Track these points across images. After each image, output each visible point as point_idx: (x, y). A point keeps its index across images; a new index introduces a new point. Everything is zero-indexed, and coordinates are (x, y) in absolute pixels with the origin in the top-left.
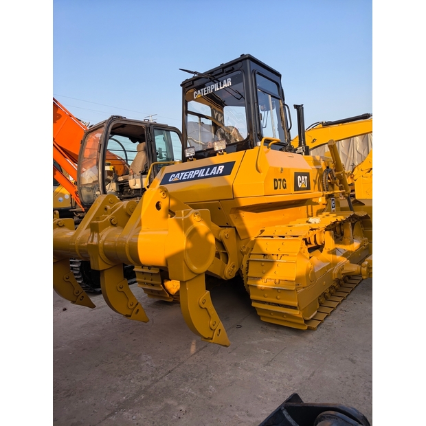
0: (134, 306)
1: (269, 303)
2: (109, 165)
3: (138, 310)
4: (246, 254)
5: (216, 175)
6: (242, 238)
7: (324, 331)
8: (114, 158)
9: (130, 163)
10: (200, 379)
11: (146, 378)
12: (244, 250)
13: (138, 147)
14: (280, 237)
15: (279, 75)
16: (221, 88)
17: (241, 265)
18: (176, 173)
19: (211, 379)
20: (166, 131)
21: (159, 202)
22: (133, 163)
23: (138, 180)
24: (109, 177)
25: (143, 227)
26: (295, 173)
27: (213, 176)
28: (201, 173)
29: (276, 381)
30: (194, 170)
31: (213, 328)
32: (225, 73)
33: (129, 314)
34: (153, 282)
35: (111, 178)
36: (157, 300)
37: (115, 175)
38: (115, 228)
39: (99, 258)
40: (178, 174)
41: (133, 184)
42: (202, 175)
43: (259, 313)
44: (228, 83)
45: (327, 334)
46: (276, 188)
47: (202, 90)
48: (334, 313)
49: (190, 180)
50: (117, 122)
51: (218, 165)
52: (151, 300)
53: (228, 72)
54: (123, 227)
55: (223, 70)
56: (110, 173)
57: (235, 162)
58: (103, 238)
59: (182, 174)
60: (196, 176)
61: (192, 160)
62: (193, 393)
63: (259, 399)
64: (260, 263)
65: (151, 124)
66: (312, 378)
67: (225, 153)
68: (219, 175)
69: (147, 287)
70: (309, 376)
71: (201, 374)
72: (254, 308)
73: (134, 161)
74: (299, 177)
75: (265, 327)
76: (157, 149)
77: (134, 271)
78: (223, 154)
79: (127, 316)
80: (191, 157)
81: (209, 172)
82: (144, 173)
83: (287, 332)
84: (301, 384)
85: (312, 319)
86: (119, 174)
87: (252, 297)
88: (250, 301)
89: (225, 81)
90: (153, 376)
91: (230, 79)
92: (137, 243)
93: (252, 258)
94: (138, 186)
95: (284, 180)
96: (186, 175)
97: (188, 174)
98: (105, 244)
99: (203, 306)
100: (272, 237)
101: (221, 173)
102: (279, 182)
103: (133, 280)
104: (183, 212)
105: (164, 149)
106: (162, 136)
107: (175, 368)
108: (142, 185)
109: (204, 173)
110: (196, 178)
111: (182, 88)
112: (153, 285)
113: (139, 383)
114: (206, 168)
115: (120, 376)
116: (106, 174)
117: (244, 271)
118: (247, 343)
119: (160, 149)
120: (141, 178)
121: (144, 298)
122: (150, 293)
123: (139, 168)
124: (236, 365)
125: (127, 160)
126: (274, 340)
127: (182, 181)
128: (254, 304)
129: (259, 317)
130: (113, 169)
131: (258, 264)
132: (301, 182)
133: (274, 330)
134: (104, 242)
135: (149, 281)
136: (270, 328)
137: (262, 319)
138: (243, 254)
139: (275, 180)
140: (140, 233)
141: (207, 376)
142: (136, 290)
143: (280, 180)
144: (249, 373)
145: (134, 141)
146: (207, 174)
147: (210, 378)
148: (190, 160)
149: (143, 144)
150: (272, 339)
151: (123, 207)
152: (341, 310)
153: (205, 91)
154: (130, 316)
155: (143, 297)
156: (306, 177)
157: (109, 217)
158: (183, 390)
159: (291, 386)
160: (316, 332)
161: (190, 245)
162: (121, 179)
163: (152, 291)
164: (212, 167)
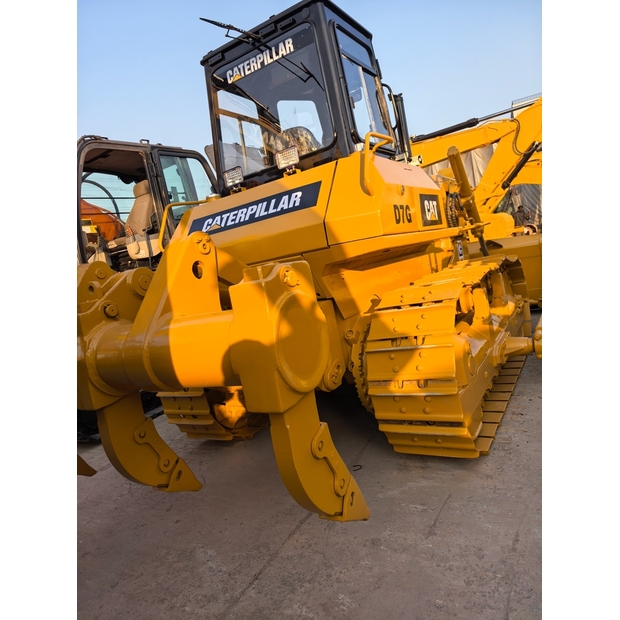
0: (171, 466)
1: (411, 423)
2: (88, 223)
3: (180, 473)
4: (356, 342)
5: (289, 210)
6: (345, 315)
7: (503, 453)
8: (97, 212)
9: (124, 218)
10: (316, 584)
11: (213, 598)
12: (351, 337)
13: (135, 190)
14: (411, 305)
15: (369, 36)
16: (275, 58)
17: (349, 363)
18: (213, 217)
19: (338, 580)
20: (180, 157)
21: (196, 263)
22: (130, 218)
23: (143, 244)
24: (91, 244)
25: (176, 313)
26: (421, 195)
27: (283, 212)
28: (260, 210)
29: (456, 564)
30: (246, 206)
31: (341, 493)
32: (280, 31)
33: (164, 482)
34: (195, 412)
35: (95, 246)
36: (203, 440)
37: (102, 239)
38: (115, 324)
39: (90, 386)
40: (218, 218)
41: (135, 251)
42: (263, 213)
43: (391, 441)
44: (287, 47)
45: (511, 460)
46: (398, 222)
47: (241, 66)
48: (504, 420)
49: (241, 224)
50: (93, 146)
51: (289, 193)
52: (194, 443)
53: (285, 29)
54: (132, 319)
55: (276, 27)
56: (92, 237)
57: (320, 182)
58: (94, 345)
59: (225, 216)
60: (252, 216)
61: (240, 190)
62: (311, 615)
63: (440, 607)
64: (387, 355)
65: (153, 147)
66: (519, 546)
67: (298, 171)
68: (295, 209)
69: (185, 422)
70: (511, 543)
71: (317, 573)
72: (383, 433)
73: (132, 214)
74: (426, 202)
75: (402, 461)
76: (169, 190)
77: (159, 398)
78: (294, 172)
79: (160, 487)
80: (236, 186)
81: (276, 207)
82: (152, 231)
83: (442, 466)
84: (504, 562)
85: (479, 436)
86: (108, 237)
87: (379, 415)
88: (376, 422)
89: (281, 45)
90: (225, 591)
91: (290, 40)
92: (167, 348)
93: (370, 347)
94: (144, 254)
95: (407, 207)
96: (231, 217)
97: (236, 215)
98: (99, 356)
99: (320, 455)
100: (399, 308)
101: (297, 204)
102: (401, 211)
103: (157, 411)
104: (259, 269)
105: (180, 189)
106: (175, 167)
107: (265, 567)
108: (150, 252)
109: (267, 209)
110: (253, 219)
111: (203, 67)
112: (195, 417)
113: (203, 611)
114: (268, 200)
115: (162, 601)
116: (86, 238)
117: (356, 372)
118: (380, 496)
119: (174, 189)
120: (148, 240)
121: (181, 440)
122: (191, 431)
123: (142, 222)
124: (375, 542)
125: (118, 213)
126: (424, 483)
127: (227, 228)
128: (383, 428)
129: (392, 446)
130: (97, 229)
131: (384, 358)
132: (429, 210)
133: (418, 464)
134: (96, 352)
135: (188, 411)
136: (411, 463)
137: (396, 449)
138: (349, 343)
139: (395, 207)
140: (172, 326)
141: (329, 576)
142: (165, 428)
143: (402, 207)
144: (403, 556)
145: (127, 180)
146: (271, 211)
147: (334, 578)
148: (235, 192)
149: (144, 184)
150: (421, 481)
151: (125, 280)
152: (513, 413)
153: (247, 68)
154: (167, 486)
155: (178, 437)
156: (435, 203)
157: (99, 303)
158: (289, 612)
159: (487, 570)
160: (489, 457)
161: (285, 329)
162: (112, 245)
163: (194, 427)
164: (278, 197)
